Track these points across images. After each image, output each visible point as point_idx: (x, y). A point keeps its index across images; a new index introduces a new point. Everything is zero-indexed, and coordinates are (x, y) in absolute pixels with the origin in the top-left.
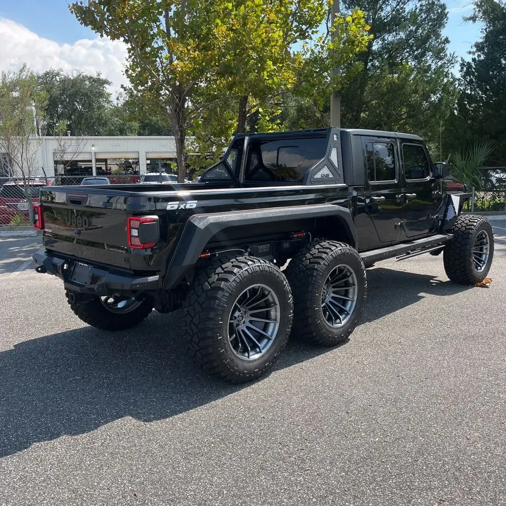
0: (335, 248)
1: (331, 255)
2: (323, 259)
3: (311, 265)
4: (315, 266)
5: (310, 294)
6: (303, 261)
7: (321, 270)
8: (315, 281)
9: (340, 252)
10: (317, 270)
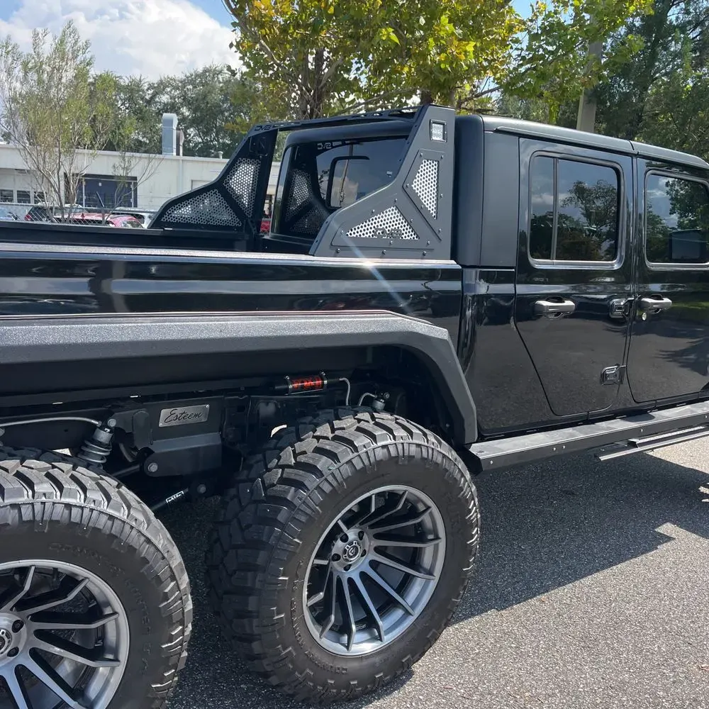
0: (367, 440)
1: (350, 462)
2: (319, 473)
3: (279, 488)
4: (287, 492)
5: (260, 576)
6: (269, 470)
7: (303, 507)
8: (280, 538)
9: (380, 454)
10: (289, 504)
